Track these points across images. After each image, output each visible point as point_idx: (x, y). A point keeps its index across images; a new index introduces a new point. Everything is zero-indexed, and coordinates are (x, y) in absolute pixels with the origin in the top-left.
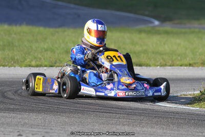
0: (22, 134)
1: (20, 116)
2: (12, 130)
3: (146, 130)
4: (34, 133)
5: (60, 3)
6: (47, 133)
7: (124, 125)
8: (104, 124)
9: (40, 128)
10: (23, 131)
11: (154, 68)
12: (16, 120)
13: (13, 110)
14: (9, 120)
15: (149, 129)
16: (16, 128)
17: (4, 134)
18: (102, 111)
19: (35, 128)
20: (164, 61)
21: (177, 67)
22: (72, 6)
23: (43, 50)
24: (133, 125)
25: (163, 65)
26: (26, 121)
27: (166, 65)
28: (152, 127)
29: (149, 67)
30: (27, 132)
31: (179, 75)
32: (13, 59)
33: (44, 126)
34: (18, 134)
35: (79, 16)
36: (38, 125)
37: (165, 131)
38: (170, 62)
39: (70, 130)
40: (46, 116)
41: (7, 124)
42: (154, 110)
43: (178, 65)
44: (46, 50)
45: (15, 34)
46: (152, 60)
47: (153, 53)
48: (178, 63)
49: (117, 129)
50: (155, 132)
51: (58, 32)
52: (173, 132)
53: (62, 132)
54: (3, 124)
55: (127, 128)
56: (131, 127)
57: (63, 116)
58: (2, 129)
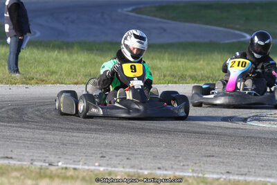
1: (104, 137)
2: (94, 152)
3: (238, 151)
4: (118, 154)
5: (144, 16)
6: (132, 154)
7: (214, 146)
8: (192, 145)
9: (124, 150)
10: (106, 152)
12: (98, 141)
13: (95, 130)
14: (91, 141)
15: (242, 151)
16: (98, 149)
17: (86, 156)
19: (118, 149)
22: (158, 19)
24: (224, 146)
26: (109, 142)
28: (245, 148)
30: (111, 153)
33: (128, 147)
34: (101, 155)
35: (165, 30)
36: (123, 147)
37: (258, 152)
39: (156, 151)
40: (130, 136)
41: (89, 145)
50: (247, 153)
52: (267, 153)
53: (148, 153)
54: (84, 145)
55: (217, 149)
56: (221, 148)
57: (148, 137)
58: (84, 150)
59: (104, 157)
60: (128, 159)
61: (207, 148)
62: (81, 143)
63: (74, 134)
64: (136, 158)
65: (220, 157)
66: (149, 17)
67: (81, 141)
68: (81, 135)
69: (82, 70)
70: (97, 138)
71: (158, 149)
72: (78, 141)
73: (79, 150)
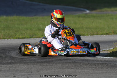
1: (14, 66)
2: (10, 74)
3: (84, 71)
4: (22, 75)
5: (34, 3)
6: (29, 75)
7: (71, 69)
8: (61, 69)
9: (25, 72)
10: (16, 74)
11: (87, 36)
13: (10, 63)
14: (8, 69)
15: (86, 71)
16: (12, 73)
17: (6, 77)
18: (59, 61)
19: (22, 72)
20: (93, 32)
21: (100, 35)
22: (41, 4)
23: (26, 29)
24: (77, 68)
25: (92, 35)
26: (18, 69)
27: (93, 35)
28: (87, 69)
29: (84, 36)
30: (19, 74)
31: (101, 39)
32: (9, 34)
33: (27, 71)
34: (14, 76)
35: (45, 9)
37: (94, 71)
38: (96, 33)
40: (28, 65)
41: (7, 71)
42: (88, 59)
43: (100, 34)
44: (27, 29)
45: (10, 21)
46: (86, 32)
47: (86, 28)
48: (100, 33)
50: (88, 72)
51: (34, 19)
52: (99, 71)
53: (37, 74)
54: (5, 71)
55: (73, 70)
56: (75, 70)
57: (38, 65)
58: (5, 74)
59: (15, 77)
60: (27, 77)
61: (68, 70)
62: (3, 70)
64: (32, 76)
68: (3, 66)
69: (2, 31)
70: (11, 67)
71: (43, 71)
72: (1, 69)
73: (2, 74)
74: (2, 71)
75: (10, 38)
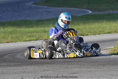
0: (23, 77)
1: (22, 68)
2: (18, 76)
3: (87, 69)
4: (29, 76)
5: (39, 6)
6: (36, 76)
7: (75, 68)
8: (65, 68)
9: (32, 74)
10: (23, 76)
11: (90, 36)
13: (18, 65)
14: (16, 71)
16: (20, 75)
17: (14, 78)
19: (29, 74)
21: (102, 35)
22: (46, 7)
23: (32, 32)
24: (80, 68)
26: (25, 70)
27: (96, 34)
28: (90, 68)
29: (87, 36)
30: (26, 76)
33: (34, 72)
34: (21, 77)
35: (50, 12)
36: (31, 72)
37: (97, 69)
38: (98, 32)
39: (48, 73)
40: (35, 67)
41: (15, 73)
44: (34, 32)
47: (89, 28)
49: (72, 71)
50: (91, 70)
52: (101, 69)
53: (44, 75)
54: (13, 73)
55: (77, 69)
56: (79, 69)
57: (44, 66)
58: (13, 76)
60: (34, 78)
61: (73, 69)
63: (8, 68)
65: (79, 74)
66: (41, 6)
67: (11, 71)
68: (11, 68)
69: (10, 35)
70: (19, 69)
71: (49, 72)
72: (10, 71)
73: (11, 76)
74: (10, 73)
75: (18, 41)
